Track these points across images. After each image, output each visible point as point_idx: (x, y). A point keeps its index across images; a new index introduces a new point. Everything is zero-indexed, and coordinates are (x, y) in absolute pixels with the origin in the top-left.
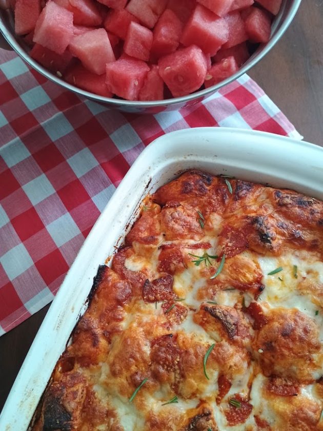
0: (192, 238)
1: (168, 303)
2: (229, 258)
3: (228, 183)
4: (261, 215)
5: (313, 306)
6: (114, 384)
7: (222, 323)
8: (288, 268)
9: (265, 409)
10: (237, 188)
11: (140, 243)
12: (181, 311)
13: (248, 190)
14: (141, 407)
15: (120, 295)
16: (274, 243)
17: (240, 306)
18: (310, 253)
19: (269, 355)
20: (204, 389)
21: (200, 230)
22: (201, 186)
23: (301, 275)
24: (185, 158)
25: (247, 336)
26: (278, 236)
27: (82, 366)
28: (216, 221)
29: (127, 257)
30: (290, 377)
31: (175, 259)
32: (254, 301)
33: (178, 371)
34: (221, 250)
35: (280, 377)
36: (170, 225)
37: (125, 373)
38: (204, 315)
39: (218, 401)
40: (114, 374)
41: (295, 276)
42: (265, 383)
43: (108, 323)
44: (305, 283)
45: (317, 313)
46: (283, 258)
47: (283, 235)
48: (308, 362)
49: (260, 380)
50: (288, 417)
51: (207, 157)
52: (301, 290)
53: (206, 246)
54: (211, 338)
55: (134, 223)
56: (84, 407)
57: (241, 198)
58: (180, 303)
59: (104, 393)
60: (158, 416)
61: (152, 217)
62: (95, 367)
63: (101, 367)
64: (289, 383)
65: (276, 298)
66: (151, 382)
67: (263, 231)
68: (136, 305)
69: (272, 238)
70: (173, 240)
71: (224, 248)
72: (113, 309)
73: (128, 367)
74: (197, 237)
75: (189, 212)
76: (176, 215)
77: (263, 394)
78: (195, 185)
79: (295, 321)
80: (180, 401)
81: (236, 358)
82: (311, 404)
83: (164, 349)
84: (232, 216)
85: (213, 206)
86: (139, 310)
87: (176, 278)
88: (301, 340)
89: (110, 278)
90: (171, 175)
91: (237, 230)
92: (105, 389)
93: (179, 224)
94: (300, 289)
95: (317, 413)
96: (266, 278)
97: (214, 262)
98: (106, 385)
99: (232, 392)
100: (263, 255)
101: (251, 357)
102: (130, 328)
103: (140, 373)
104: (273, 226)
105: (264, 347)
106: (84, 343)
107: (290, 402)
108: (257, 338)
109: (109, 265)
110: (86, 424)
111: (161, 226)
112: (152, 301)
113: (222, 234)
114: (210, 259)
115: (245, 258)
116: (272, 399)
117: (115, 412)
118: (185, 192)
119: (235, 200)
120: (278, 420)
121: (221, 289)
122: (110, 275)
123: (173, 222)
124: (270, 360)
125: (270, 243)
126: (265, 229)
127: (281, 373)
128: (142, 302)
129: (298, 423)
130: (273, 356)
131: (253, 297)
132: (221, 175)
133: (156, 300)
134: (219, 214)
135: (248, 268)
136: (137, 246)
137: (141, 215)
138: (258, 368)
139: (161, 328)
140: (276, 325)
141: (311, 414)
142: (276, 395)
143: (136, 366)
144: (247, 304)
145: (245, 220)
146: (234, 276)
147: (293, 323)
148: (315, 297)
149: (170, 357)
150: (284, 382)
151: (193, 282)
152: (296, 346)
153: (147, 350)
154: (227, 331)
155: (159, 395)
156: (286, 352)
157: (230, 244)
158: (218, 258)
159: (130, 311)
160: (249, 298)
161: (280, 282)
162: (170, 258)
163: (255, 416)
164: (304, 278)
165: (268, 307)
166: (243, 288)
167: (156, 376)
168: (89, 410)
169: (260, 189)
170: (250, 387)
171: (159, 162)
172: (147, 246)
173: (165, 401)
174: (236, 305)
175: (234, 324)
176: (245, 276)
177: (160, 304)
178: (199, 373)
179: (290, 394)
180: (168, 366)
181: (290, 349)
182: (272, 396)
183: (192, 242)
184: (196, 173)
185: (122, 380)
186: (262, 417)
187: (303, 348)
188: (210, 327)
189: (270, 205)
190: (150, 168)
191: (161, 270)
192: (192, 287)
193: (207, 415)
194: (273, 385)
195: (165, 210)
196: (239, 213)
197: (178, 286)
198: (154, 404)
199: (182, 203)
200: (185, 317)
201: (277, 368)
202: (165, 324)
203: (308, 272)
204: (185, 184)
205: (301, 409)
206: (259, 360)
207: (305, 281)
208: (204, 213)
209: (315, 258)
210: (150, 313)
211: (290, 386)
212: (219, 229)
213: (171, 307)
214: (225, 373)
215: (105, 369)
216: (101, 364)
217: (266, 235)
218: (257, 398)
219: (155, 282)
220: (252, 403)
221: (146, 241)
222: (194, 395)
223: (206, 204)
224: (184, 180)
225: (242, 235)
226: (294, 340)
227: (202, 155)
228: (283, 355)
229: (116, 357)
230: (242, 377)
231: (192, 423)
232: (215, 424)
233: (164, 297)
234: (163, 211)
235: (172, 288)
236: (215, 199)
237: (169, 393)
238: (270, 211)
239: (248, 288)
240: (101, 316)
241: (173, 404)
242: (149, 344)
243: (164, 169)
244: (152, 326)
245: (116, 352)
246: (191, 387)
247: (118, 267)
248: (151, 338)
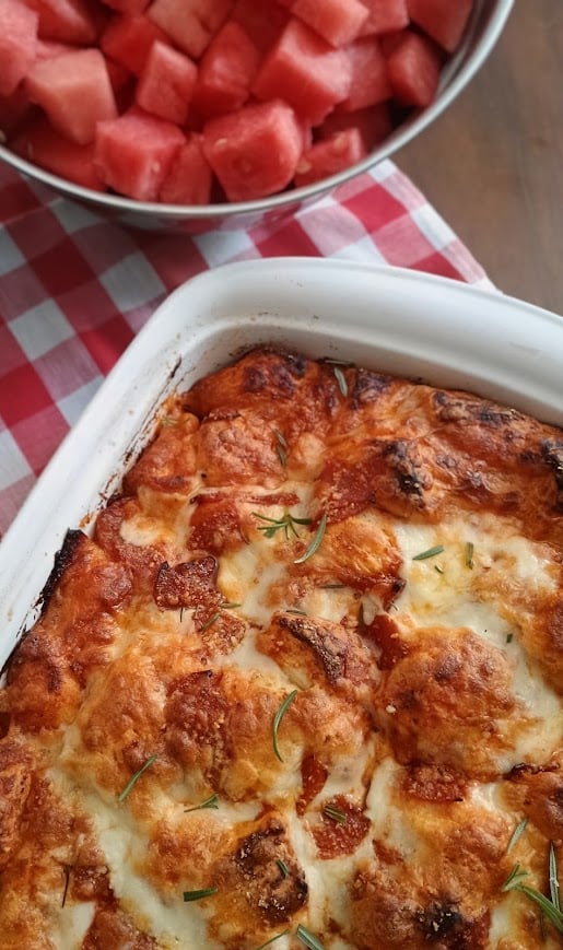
0: (261, 483)
1: (207, 612)
2: (335, 523)
3: (339, 374)
4: (402, 439)
5: (503, 625)
6: (88, 765)
7: (315, 652)
8: (455, 548)
9: (397, 826)
10: (358, 384)
11: (154, 489)
12: (232, 629)
13: (380, 390)
14: (141, 813)
15: (107, 590)
16: (428, 497)
17: (353, 622)
18: (503, 520)
19: (407, 718)
20: (271, 781)
21: (278, 468)
22: (284, 378)
23: (480, 564)
24: (253, 319)
25: (366, 681)
26: (437, 483)
27: (24, 731)
28: (312, 449)
29: (126, 517)
30: (449, 766)
31: (224, 523)
32: (383, 613)
33: (221, 744)
34: (319, 507)
35: (430, 766)
36: (217, 454)
37: (112, 745)
38: (279, 637)
39: (300, 809)
40: (89, 745)
41: (469, 565)
42: (398, 777)
43: (82, 647)
44: (488, 579)
45: (509, 639)
46: (445, 528)
47: (447, 480)
48: (487, 735)
49: (388, 772)
50: (441, 843)
51: (297, 319)
52: (478, 592)
53: (289, 500)
54: (291, 681)
55: (143, 450)
56: (26, 811)
57: (363, 404)
58: (230, 612)
59: (69, 785)
60: (177, 832)
61: (181, 438)
62: (51, 733)
63: (62, 734)
64: (448, 778)
65: (428, 606)
66: (163, 763)
67: (406, 470)
68: (141, 613)
69: (423, 485)
70: (221, 486)
71: (324, 504)
72: (94, 619)
73: (118, 733)
74: (270, 482)
75: (258, 431)
76: (230, 435)
77: (394, 797)
78: (272, 374)
79: (464, 651)
80: (222, 805)
81: (340, 722)
82: (490, 819)
83: (193, 699)
84: (344, 440)
85: (307, 421)
86: (145, 623)
87: (224, 562)
88: (474, 689)
89: (88, 557)
90: (223, 356)
91: (353, 468)
92: (71, 778)
93: (234, 454)
94: (477, 590)
95: (503, 837)
96: (408, 567)
97: (303, 531)
98: (73, 769)
99: (329, 791)
100: (404, 520)
101: (371, 724)
102: (127, 657)
103: (142, 744)
104: (426, 461)
105: (397, 703)
106: (31, 685)
107: (448, 814)
108: (385, 685)
109: (87, 530)
110: (27, 843)
111: (197, 459)
112: (174, 607)
113: (324, 475)
114: (296, 525)
115: (368, 524)
116: (410, 809)
117: (89, 821)
118: (250, 388)
119: (352, 407)
120: (422, 848)
121: (316, 585)
122: (90, 552)
123: (222, 449)
124: (409, 729)
125: (420, 494)
126: (410, 467)
127: (432, 757)
128: (152, 607)
129: (462, 856)
130: (416, 721)
131: (380, 604)
132: (327, 358)
133: (181, 605)
134: (318, 437)
135: (374, 545)
136: (146, 495)
137: (157, 435)
138: (385, 748)
139: (189, 659)
140: (424, 657)
141: (489, 838)
142: (418, 799)
143: (135, 731)
144: (368, 618)
145: (369, 448)
146: (344, 559)
147: (459, 655)
148: (506, 607)
149: (204, 715)
150: (437, 776)
151: (260, 571)
152: (462, 702)
153: (159, 699)
154: (323, 667)
155: (180, 791)
156: (442, 713)
157: (337, 496)
158: (311, 524)
159: (126, 624)
160: (372, 606)
161: (437, 576)
162: (213, 521)
163: (374, 842)
164: (487, 569)
165: (411, 626)
166: (359, 585)
167: (176, 752)
168: (35, 819)
169: (403, 389)
170: (368, 785)
171: (200, 325)
172: (167, 496)
173: (192, 804)
174: (345, 619)
175: (339, 655)
176: (365, 560)
177: (188, 613)
178: (263, 749)
179: (448, 799)
180: (200, 733)
181: (450, 707)
182: (412, 803)
183: (261, 491)
184: (274, 352)
185: (106, 758)
186: (389, 843)
187: (477, 705)
188: (289, 660)
189: (423, 420)
190: (179, 336)
191: (195, 545)
192: (256, 581)
193: (277, 833)
194: (414, 780)
195: (207, 425)
196: (359, 434)
197: (227, 578)
198: (168, 809)
199: (241, 412)
200: (240, 640)
201: (424, 745)
202: (198, 652)
203: (497, 557)
204: (252, 373)
205: (469, 828)
206: (387, 731)
207: (487, 574)
208: (288, 434)
209: (511, 530)
210: (168, 629)
211: (449, 783)
212: (318, 466)
213: (212, 619)
214: (316, 750)
215: (71, 736)
216: (63, 727)
217: (413, 479)
218: (381, 805)
219: (181, 569)
220: (369, 814)
221: (166, 486)
222: (250, 793)
223: (293, 415)
224: (249, 365)
225: (362, 477)
226: (459, 689)
227: (287, 315)
228: (436, 719)
229: (94, 712)
230: (351, 760)
231: (245, 847)
232: (291, 852)
233: (198, 599)
234: (202, 427)
235: (215, 582)
236: (311, 406)
237: (201, 788)
238: (423, 431)
239: (372, 585)
240: (67, 633)
241: (209, 810)
242: (163, 689)
243: (207, 340)
244: (170, 655)
245: (95, 702)
246: (247, 775)
247: (107, 536)
248: (168, 677)
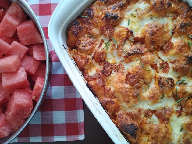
0: (96, 45)
1: (115, 68)
2: (113, 36)
3: (83, 16)
4: (106, 13)
5: (149, 18)
6: (131, 104)
7: (135, 54)
8: (130, 17)
9: (170, 58)
10: (88, 14)
11: (86, 65)
12: (120, 66)
13: (92, 11)
14: (144, 99)
15: (101, 84)
16: (119, 15)
18: (130, 5)
19: (155, 45)
20: (152, 74)
21: (95, 40)
22: (78, 27)
23: (136, 14)
24: (63, 26)
25: (144, 48)
26: (117, 12)
27: (117, 112)
28: (96, 31)
29: (88, 73)
30: (166, 43)
31: (101, 56)
32: (134, 38)
33: (141, 79)
34: (109, 37)
35: (164, 46)
36: (86, 49)
37: (130, 98)
38: (128, 58)
39: (158, 72)
40: (128, 102)
41: (135, 17)
42: (162, 53)
43: (108, 94)
44: (140, 15)
45: (152, 19)
46: (125, 16)
47: (118, 10)
48: (166, 33)
49: (160, 54)
50: (178, 52)
51: (68, 17)
52: (141, 18)
53: (102, 41)
54: (137, 61)
55: (76, 63)
56: (132, 118)
57: (93, 16)
58: (117, 64)
59: (131, 109)
60: (151, 94)
61: (78, 54)
62: (121, 107)
63: (122, 106)
64: (168, 44)
65: (137, 29)
66: (139, 91)
67: (113, 16)
68: (108, 80)
69: (117, 15)
70: (92, 53)
71: (109, 35)
72: (105, 89)
73: (129, 96)
74: (97, 43)
75: (85, 39)
76: (83, 45)
77: (165, 55)
78: (76, 29)
79: (150, 28)
80: (150, 85)
81: (149, 57)
82: (179, 42)
83: (131, 80)
84: (98, 24)
85: (89, 28)
86: (110, 81)
87: (107, 60)
88: (158, 30)
89: (92, 84)
90: (65, 36)
91: (105, 26)
93: (88, 46)
94: (140, 18)
95: (183, 41)
96: (129, 28)
97: (111, 42)
98: (130, 107)
99: (158, 65)
100: (120, 23)
101: (151, 52)
102: (116, 87)
103: (133, 93)
104: (112, 11)
105: (152, 45)
106: (111, 107)
107: (174, 48)
108: (147, 45)
109: (87, 82)
110: (138, 120)
111: (84, 54)
112: (111, 74)
113: (102, 32)
114: (108, 43)
115: (117, 30)
116: (169, 54)
117: (140, 108)
118: (77, 35)
119: (92, 18)
120: (177, 56)
121: (122, 46)
122: (91, 84)
123: (86, 48)
124: (157, 46)
125: (118, 17)
126: (112, 15)
127: (163, 45)
128: (108, 78)
129: (182, 50)
130: (157, 44)
131: (132, 37)
132: (78, 17)
133: (111, 72)
134: (94, 28)
135: (122, 31)
136: (86, 67)
137: (74, 58)
138: (156, 51)
139: (123, 76)
140: (148, 35)
141: (181, 44)
142: (168, 51)
143: (130, 93)
144: (133, 41)
145: (103, 20)
146: (121, 38)
147: (151, 29)
148: (146, 15)
149: (135, 79)
150: (166, 46)
151: (113, 55)
152: (159, 34)
153: (127, 86)
154: (138, 54)
155: (144, 91)
156: (158, 38)
157: (109, 32)
158: (111, 40)
159: (108, 84)
160: (131, 39)
161: (133, 24)
162: (99, 58)
163: (170, 63)
164: (138, 14)
165: (139, 34)
166: (127, 38)
167: (138, 88)
168: (134, 117)
169: (94, 6)
170: (160, 58)
171: (58, 37)
172: (89, 63)
173: (147, 90)
174: (131, 45)
175: (138, 50)
176: (124, 35)
177: (113, 72)
178: (146, 72)
179: (171, 47)
180: (137, 82)
181: (158, 37)
182: (168, 53)
183: (98, 46)
184: (72, 26)
185: (132, 100)
186: (172, 61)
187: (160, 32)
188: (133, 59)
189: (103, 7)
190: (58, 42)
191: (101, 64)
192: (114, 57)
193: (160, 78)
194: (164, 50)
195: (79, 48)
196: (99, 20)
197: (110, 61)
198: (146, 94)
199: (80, 40)
200: (123, 66)
201: (161, 45)
202: (122, 74)
203: (136, 11)
204: (73, 33)
205: (179, 46)
206: (154, 50)
207: (139, 14)
208: (90, 34)
209: (133, 5)
210: (114, 77)
211: (169, 45)
212: (99, 32)
213: (117, 69)
214: (151, 64)
215: (124, 104)
216: (121, 105)
217: (115, 16)
218: (165, 58)
219: (104, 69)
220: (165, 61)
221: (87, 62)
222: (151, 79)
223: (86, 30)
224: (71, 32)
225: (108, 25)
226: (156, 33)
227: (66, 18)
228: (158, 40)
229: (123, 98)
230: (156, 59)
231: (160, 85)
232: (164, 78)
233: (112, 69)
234: (78, 49)
235: (110, 64)
236: (86, 26)
237: (146, 87)
238: (106, 8)
239: (128, 36)
240: (105, 95)
241: (150, 87)
242: (125, 84)
243: (62, 37)
244: (120, 79)
245: (121, 97)
246: (148, 78)
247: (89, 79)
248: (124, 82)
